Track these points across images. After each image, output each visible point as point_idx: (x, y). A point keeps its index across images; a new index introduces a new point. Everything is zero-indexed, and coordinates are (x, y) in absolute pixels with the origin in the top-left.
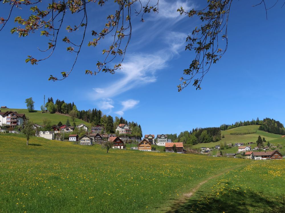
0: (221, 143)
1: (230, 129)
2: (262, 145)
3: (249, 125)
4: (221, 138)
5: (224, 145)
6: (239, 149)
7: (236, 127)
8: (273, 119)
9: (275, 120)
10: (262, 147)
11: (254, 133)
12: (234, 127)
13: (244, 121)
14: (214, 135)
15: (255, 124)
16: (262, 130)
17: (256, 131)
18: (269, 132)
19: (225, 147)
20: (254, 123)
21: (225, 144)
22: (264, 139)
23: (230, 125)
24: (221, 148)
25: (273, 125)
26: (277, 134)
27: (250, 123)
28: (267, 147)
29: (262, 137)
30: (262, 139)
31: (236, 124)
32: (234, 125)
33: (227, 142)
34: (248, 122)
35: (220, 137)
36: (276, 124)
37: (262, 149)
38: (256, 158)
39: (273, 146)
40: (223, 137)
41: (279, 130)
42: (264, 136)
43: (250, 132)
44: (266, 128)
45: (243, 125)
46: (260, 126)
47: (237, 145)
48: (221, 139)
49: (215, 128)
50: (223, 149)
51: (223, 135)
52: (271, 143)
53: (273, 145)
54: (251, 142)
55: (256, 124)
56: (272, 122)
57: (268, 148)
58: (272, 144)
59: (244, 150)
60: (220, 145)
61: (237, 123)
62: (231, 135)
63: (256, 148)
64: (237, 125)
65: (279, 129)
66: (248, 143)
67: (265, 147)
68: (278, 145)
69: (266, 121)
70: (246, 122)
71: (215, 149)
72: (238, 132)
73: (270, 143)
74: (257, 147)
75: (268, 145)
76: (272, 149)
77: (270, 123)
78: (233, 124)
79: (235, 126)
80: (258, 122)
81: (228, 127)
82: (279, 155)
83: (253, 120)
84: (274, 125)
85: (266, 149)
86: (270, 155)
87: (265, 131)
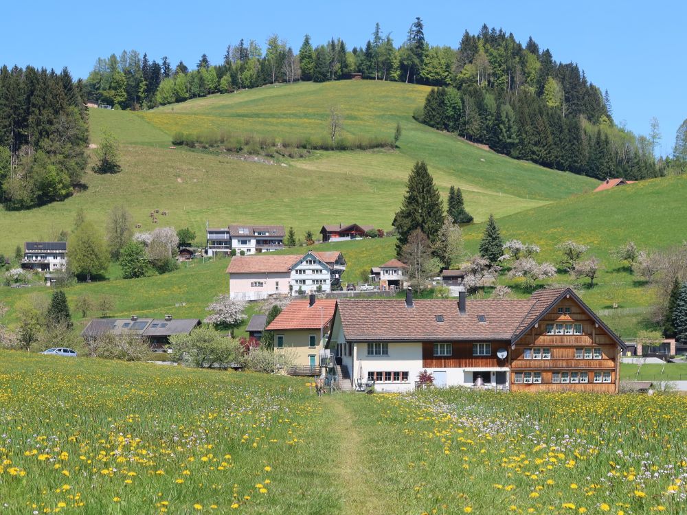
0: (80, 220)
1: (180, 100)
2: (434, 254)
3: (346, 76)
4: (89, 177)
5: (103, 239)
6: (233, 282)
7: (236, 85)
8: (533, 47)
9: (547, 54)
10: (434, 264)
11: (376, 146)
12: (217, 90)
13: (307, 42)
14: (20, 140)
15: (396, 74)
16: (446, 127)
17: (398, 130)
18: (501, 147)
19: (116, 256)
20: (388, 66)
21: (121, 229)
22: (456, 199)
23: (182, 68)
24: (76, 269)
25: (532, 90)
26: (560, 167)
27: (351, 60)
28: (474, 272)
29: (443, 183)
30: (444, 197)
31: (236, 63)
32: (221, 72)
33: (138, 214)
34: (338, 49)
35: (72, 163)
36: (553, 85)
37: (435, 283)
38: (363, 366)
39: (528, 264)
40: (108, 167)
41: (578, 138)
42: (461, 174)
43: (349, 138)
44: (481, 108)
45: (296, 71)
46: (428, 89)
47: (228, 243)
48: (84, 187)
49: (31, 70)
50: (97, 278)
51: (107, 148)
52: (512, 237)
53: (530, 252)
54: (346, 224)
55: (402, 79)
56: (523, 63)
57: (488, 279)
58: (517, 244)
59: (284, 289)
60: (71, 241)
61: (243, 54)
62: (183, 152)
63: (385, 277)
64: (242, 69)
65: (575, 129)
66: (326, 234)
67: (465, 265)
68: (570, 253)
69: (482, 58)
70: (320, 52)
71: (17, 271)
72: (241, 129)
73: (502, 233)
74: (395, 263)
75: (485, 250)
76: (516, 287)
77: (508, 71)
78: (204, 60)
79: (226, 79)
80: (419, 56)
81: (166, 85)
82: (586, 340)
83: (377, 38)
84: (540, 92)
85: (473, 290)
86: (507, 336)
87: (470, 138)
